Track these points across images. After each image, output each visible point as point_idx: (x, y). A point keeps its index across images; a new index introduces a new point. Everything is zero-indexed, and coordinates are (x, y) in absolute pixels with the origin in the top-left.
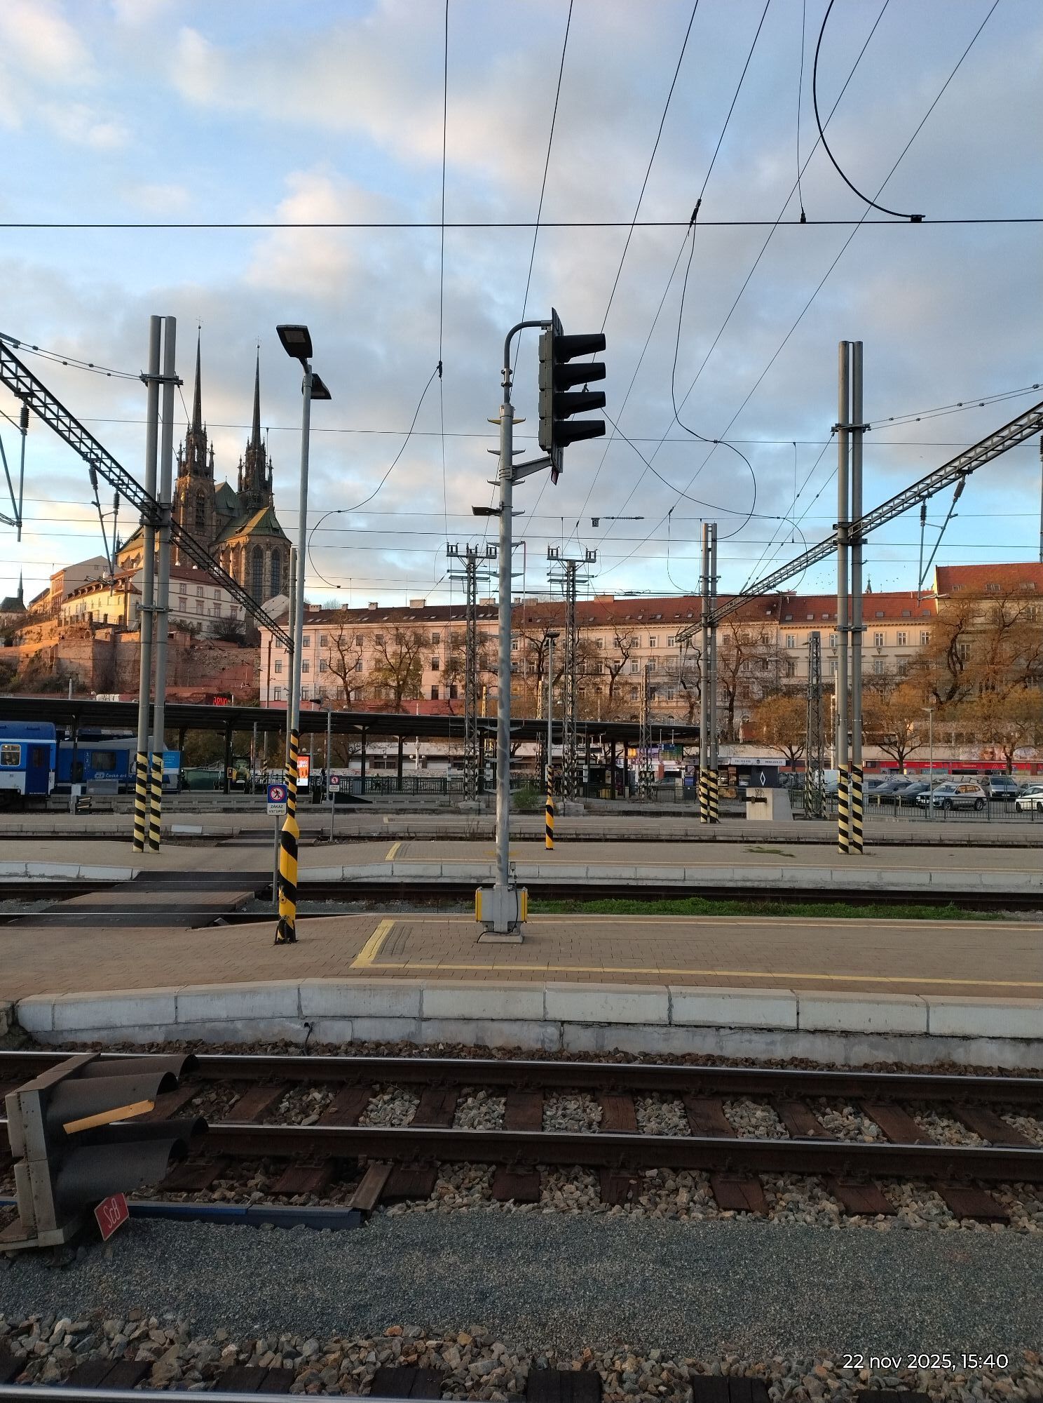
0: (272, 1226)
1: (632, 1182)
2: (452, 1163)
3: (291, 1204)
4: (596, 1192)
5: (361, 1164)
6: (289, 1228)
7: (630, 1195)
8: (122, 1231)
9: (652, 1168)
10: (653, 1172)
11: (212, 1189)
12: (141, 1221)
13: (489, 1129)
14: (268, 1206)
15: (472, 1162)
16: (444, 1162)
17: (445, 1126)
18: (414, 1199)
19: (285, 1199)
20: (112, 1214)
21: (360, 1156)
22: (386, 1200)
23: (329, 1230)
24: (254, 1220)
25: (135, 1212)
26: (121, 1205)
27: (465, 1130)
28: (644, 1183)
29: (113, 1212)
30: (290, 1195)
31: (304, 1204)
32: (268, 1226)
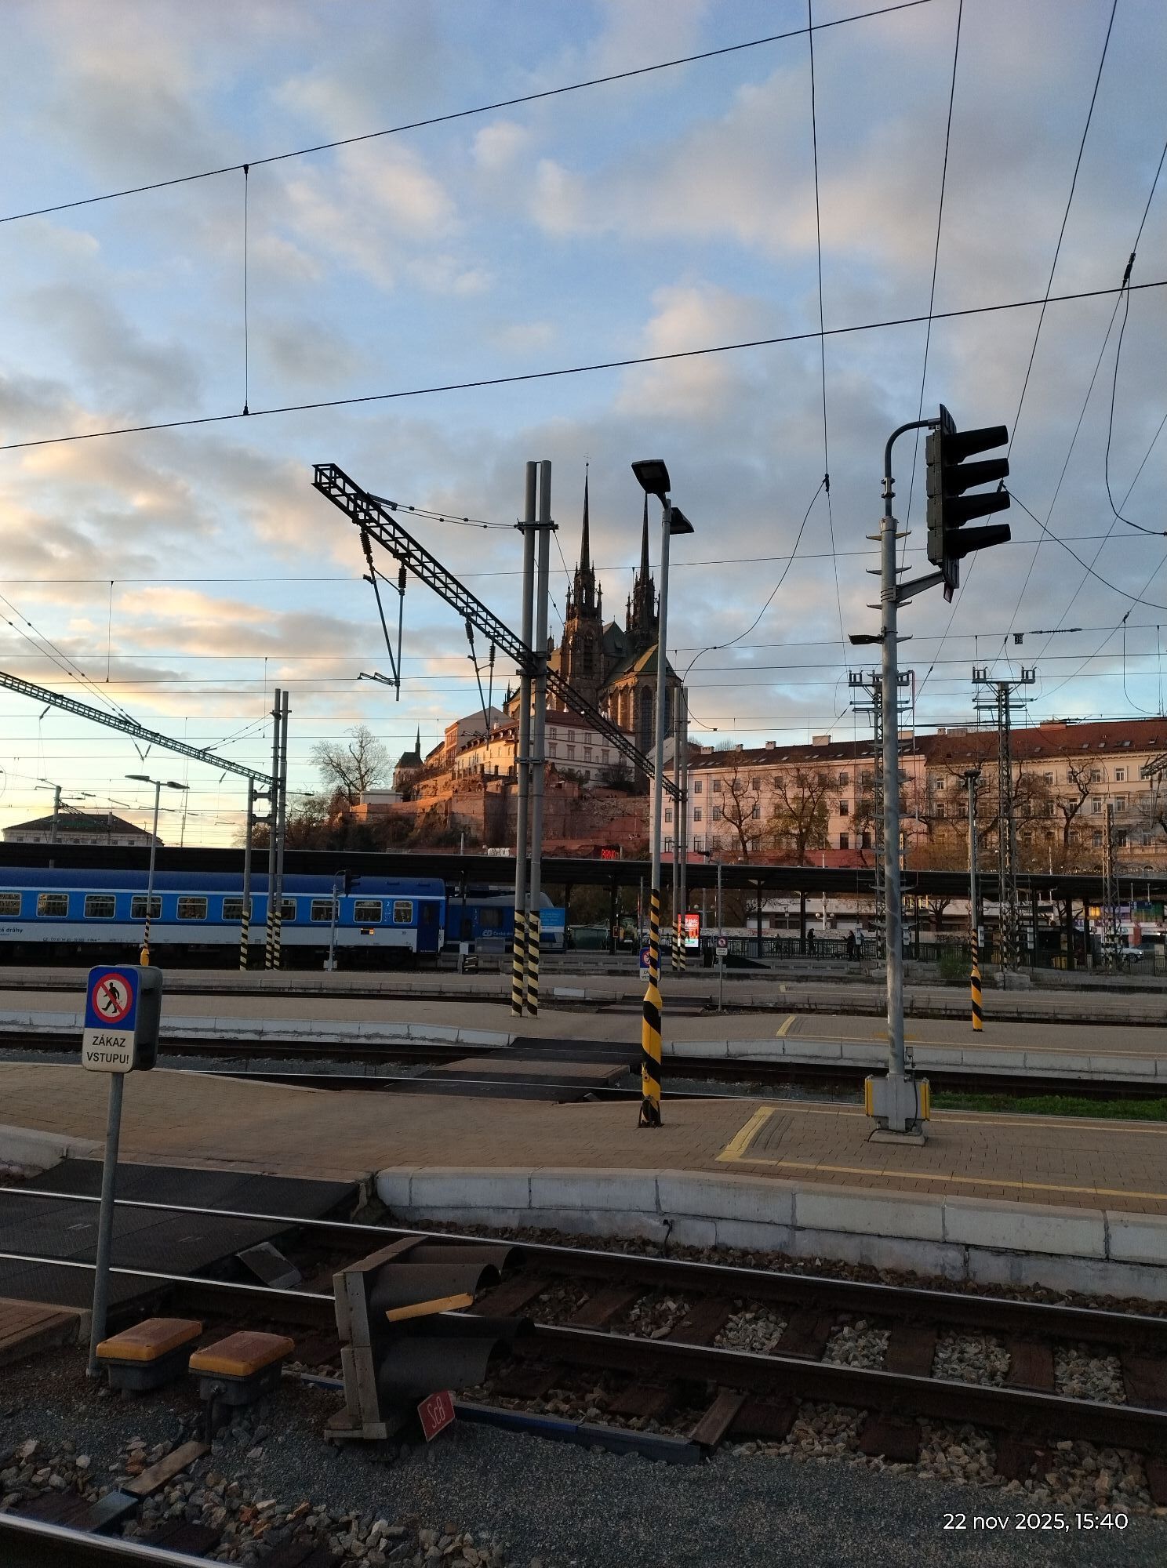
0: (604, 1449)
1: (1039, 1453)
2: (816, 1403)
3: (628, 1427)
4: (989, 1460)
5: (710, 1390)
6: (620, 1454)
7: (1034, 1469)
8: (447, 1433)
9: (1065, 1439)
10: (1066, 1445)
11: (547, 1399)
12: (467, 1424)
13: (863, 1367)
14: (602, 1425)
15: (838, 1405)
16: (805, 1400)
17: (812, 1357)
18: (766, 1438)
19: (622, 1420)
20: (437, 1413)
21: (709, 1381)
22: (734, 1435)
23: (664, 1462)
24: (585, 1440)
25: (461, 1413)
26: (446, 1403)
27: (837, 1365)
28: (1054, 1456)
29: (437, 1411)
30: (628, 1416)
31: (641, 1429)
32: (599, 1449)
